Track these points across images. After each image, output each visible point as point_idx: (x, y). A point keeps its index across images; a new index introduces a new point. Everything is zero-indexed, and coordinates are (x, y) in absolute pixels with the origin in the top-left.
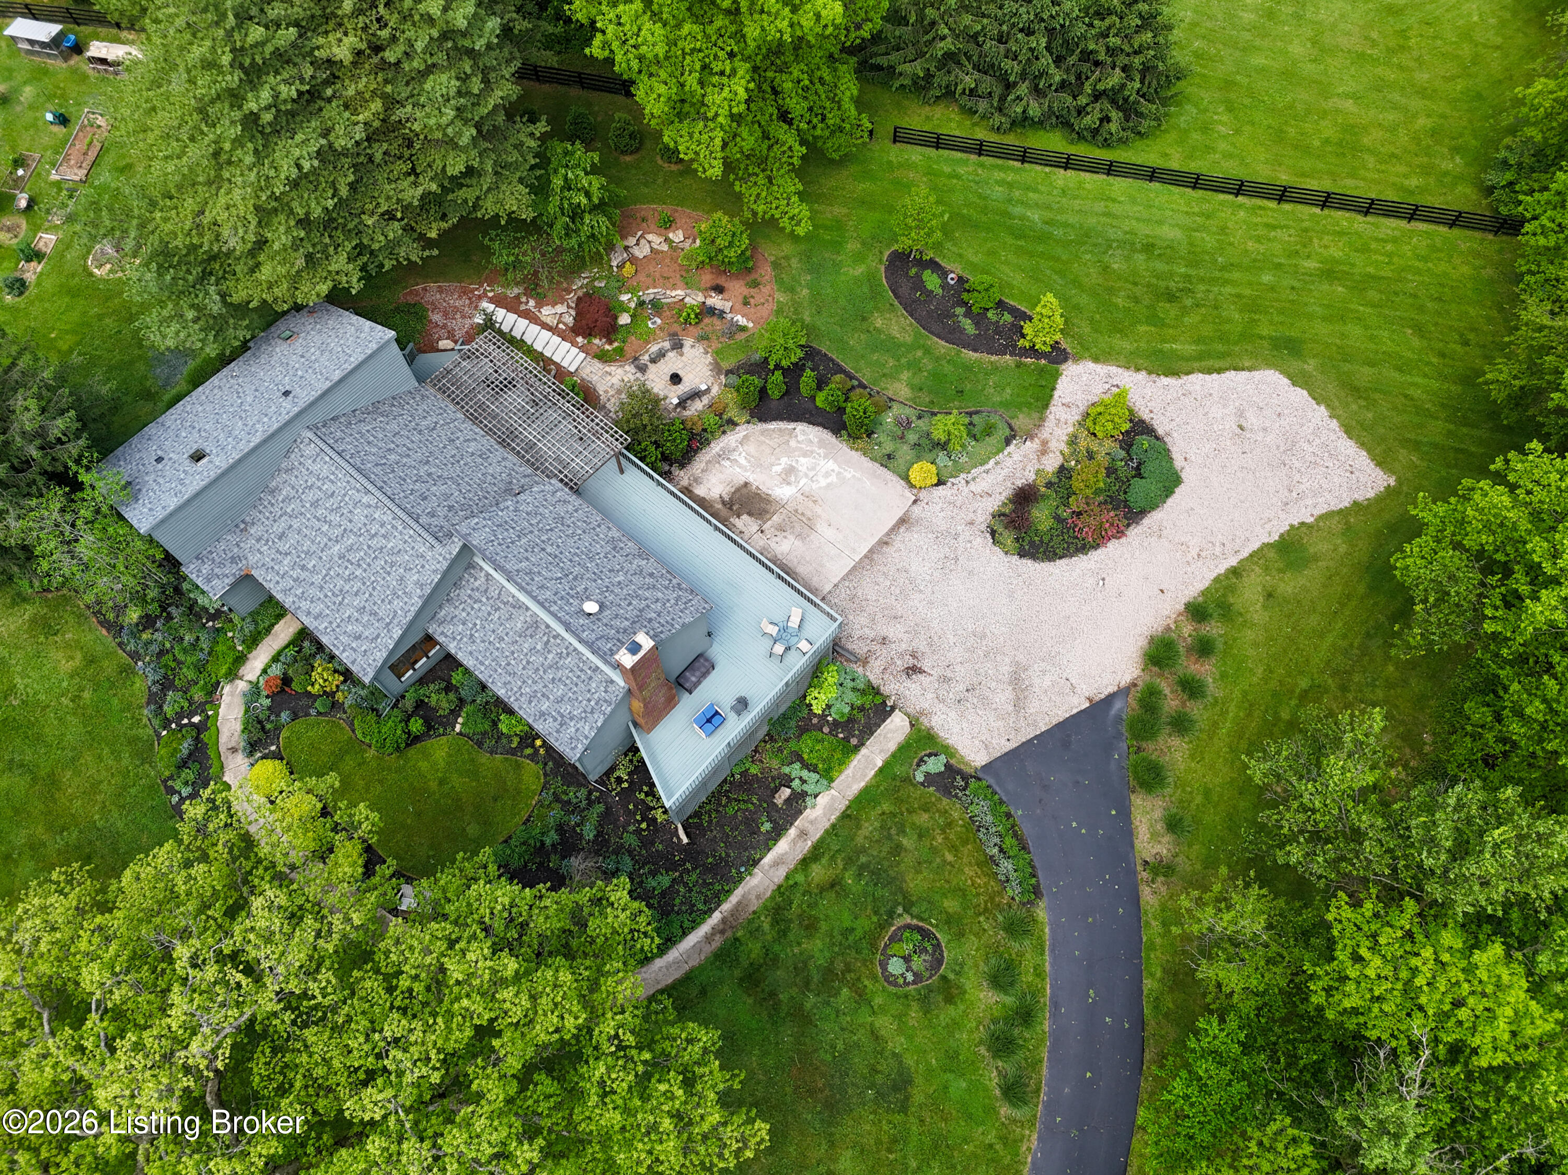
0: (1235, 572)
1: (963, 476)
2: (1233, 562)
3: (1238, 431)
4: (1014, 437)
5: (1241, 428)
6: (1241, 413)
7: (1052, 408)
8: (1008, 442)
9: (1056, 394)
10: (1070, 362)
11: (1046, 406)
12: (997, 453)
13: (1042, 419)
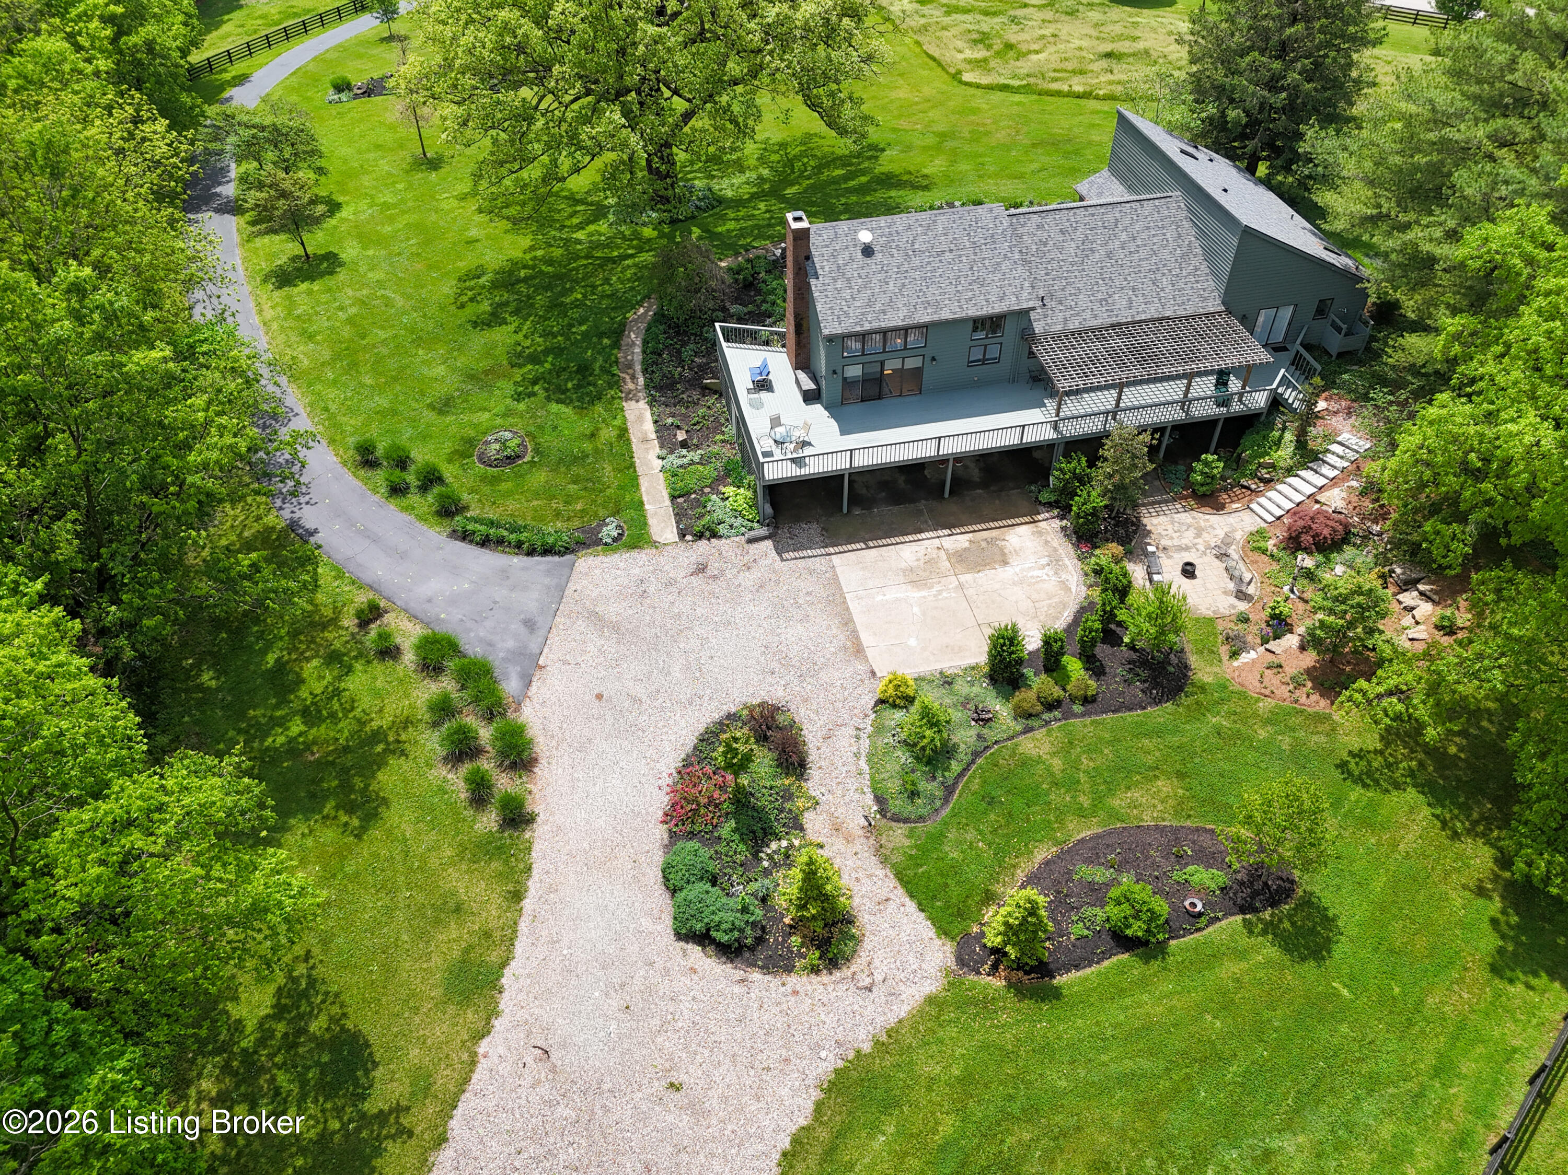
0: (517, 896)
1: (869, 729)
2: (528, 904)
3: (675, 1077)
4: (882, 812)
5: (675, 1087)
6: (696, 1110)
7: (892, 882)
8: (880, 800)
9: (911, 906)
10: (951, 962)
11: (900, 876)
12: (872, 779)
13: (884, 861)
